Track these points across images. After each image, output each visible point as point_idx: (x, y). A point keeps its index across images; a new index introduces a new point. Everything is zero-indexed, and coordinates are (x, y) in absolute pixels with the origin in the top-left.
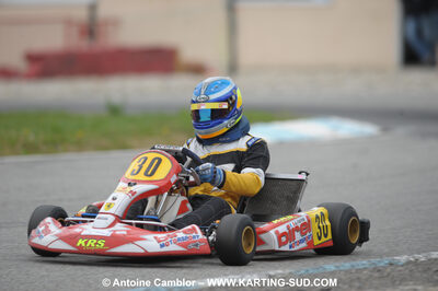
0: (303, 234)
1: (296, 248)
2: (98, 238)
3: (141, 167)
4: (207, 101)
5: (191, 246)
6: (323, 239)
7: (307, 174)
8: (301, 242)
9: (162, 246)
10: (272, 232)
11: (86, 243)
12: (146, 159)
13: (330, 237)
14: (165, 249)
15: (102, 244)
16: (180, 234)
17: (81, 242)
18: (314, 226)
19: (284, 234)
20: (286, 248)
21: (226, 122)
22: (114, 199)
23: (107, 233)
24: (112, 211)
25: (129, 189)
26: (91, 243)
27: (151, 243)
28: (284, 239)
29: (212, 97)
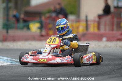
0: (91, 59)
1: (90, 63)
2: (44, 59)
3: (51, 41)
4: (61, 25)
5: (69, 61)
6: (95, 61)
7: (89, 44)
8: (91, 61)
9: (62, 61)
10: (85, 58)
11: (41, 60)
12: (52, 39)
13: (96, 60)
14: (63, 62)
15: (45, 60)
16: (66, 58)
17: (39, 60)
18: (93, 57)
19: (88, 59)
20: (88, 63)
21: (66, 30)
22: (47, 49)
23: (47, 57)
24: (47, 52)
25: (50, 46)
26: (42, 60)
27: (59, 60)
28: (88, 60)
29: (62, 24)
